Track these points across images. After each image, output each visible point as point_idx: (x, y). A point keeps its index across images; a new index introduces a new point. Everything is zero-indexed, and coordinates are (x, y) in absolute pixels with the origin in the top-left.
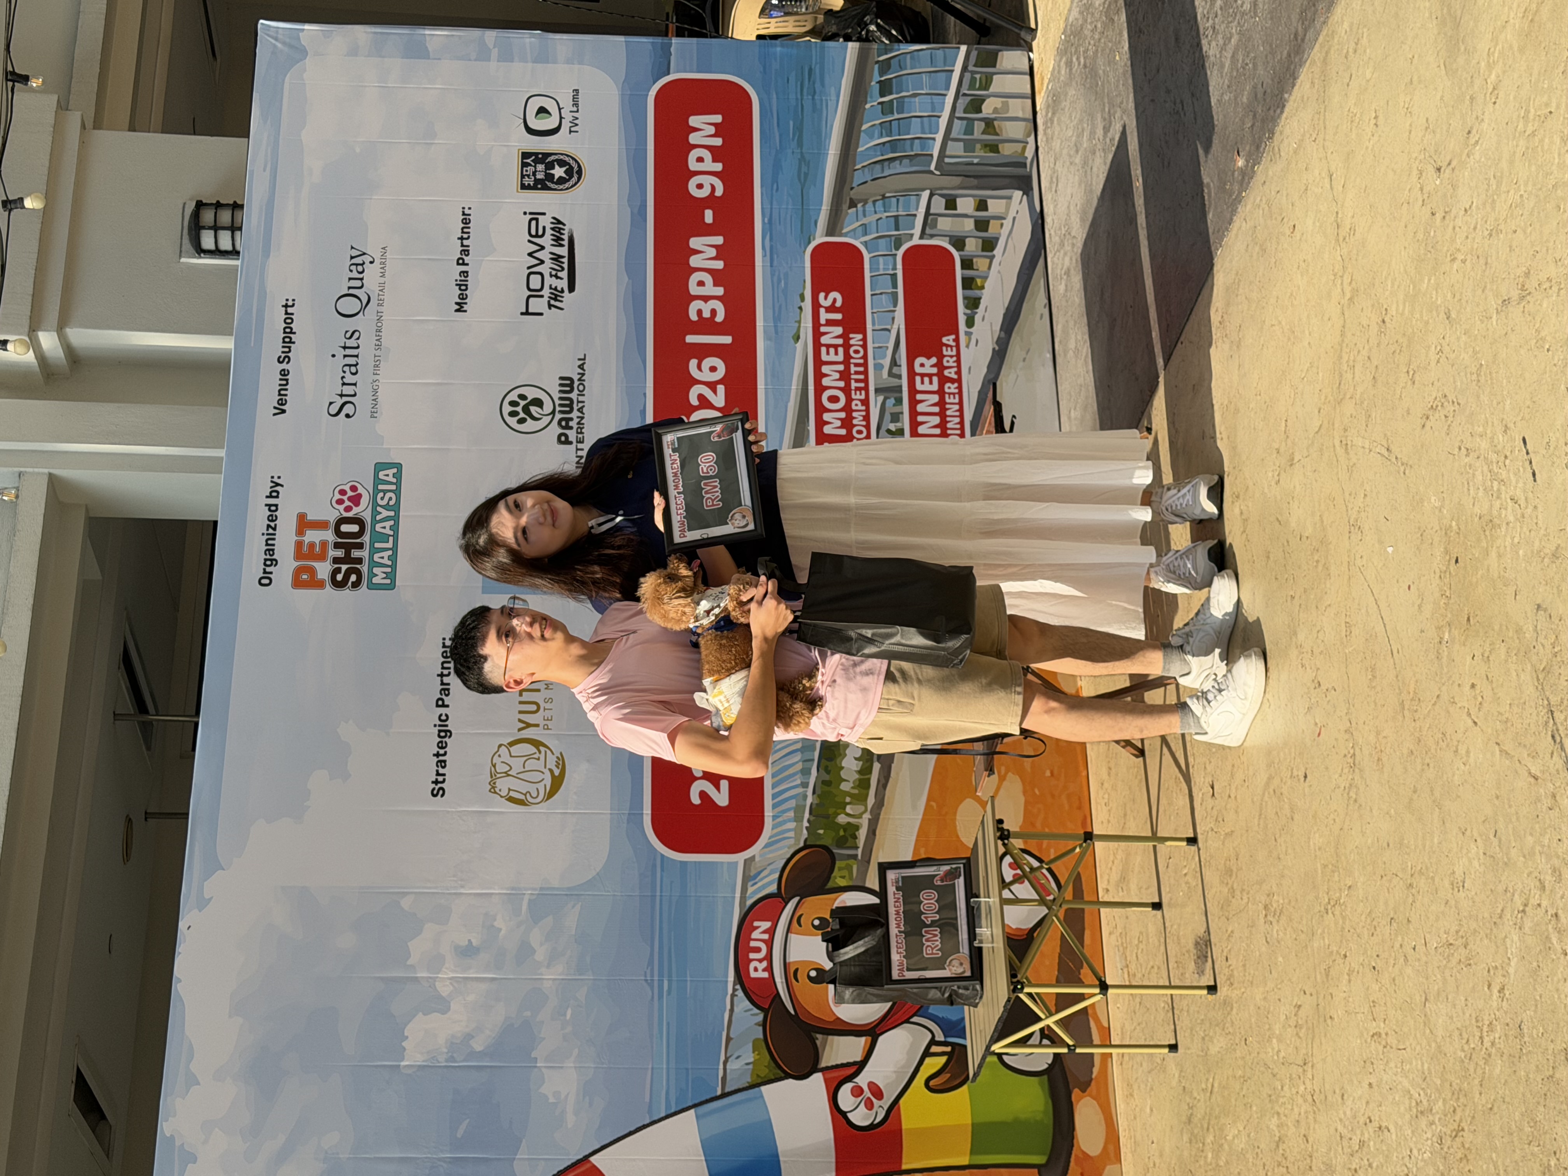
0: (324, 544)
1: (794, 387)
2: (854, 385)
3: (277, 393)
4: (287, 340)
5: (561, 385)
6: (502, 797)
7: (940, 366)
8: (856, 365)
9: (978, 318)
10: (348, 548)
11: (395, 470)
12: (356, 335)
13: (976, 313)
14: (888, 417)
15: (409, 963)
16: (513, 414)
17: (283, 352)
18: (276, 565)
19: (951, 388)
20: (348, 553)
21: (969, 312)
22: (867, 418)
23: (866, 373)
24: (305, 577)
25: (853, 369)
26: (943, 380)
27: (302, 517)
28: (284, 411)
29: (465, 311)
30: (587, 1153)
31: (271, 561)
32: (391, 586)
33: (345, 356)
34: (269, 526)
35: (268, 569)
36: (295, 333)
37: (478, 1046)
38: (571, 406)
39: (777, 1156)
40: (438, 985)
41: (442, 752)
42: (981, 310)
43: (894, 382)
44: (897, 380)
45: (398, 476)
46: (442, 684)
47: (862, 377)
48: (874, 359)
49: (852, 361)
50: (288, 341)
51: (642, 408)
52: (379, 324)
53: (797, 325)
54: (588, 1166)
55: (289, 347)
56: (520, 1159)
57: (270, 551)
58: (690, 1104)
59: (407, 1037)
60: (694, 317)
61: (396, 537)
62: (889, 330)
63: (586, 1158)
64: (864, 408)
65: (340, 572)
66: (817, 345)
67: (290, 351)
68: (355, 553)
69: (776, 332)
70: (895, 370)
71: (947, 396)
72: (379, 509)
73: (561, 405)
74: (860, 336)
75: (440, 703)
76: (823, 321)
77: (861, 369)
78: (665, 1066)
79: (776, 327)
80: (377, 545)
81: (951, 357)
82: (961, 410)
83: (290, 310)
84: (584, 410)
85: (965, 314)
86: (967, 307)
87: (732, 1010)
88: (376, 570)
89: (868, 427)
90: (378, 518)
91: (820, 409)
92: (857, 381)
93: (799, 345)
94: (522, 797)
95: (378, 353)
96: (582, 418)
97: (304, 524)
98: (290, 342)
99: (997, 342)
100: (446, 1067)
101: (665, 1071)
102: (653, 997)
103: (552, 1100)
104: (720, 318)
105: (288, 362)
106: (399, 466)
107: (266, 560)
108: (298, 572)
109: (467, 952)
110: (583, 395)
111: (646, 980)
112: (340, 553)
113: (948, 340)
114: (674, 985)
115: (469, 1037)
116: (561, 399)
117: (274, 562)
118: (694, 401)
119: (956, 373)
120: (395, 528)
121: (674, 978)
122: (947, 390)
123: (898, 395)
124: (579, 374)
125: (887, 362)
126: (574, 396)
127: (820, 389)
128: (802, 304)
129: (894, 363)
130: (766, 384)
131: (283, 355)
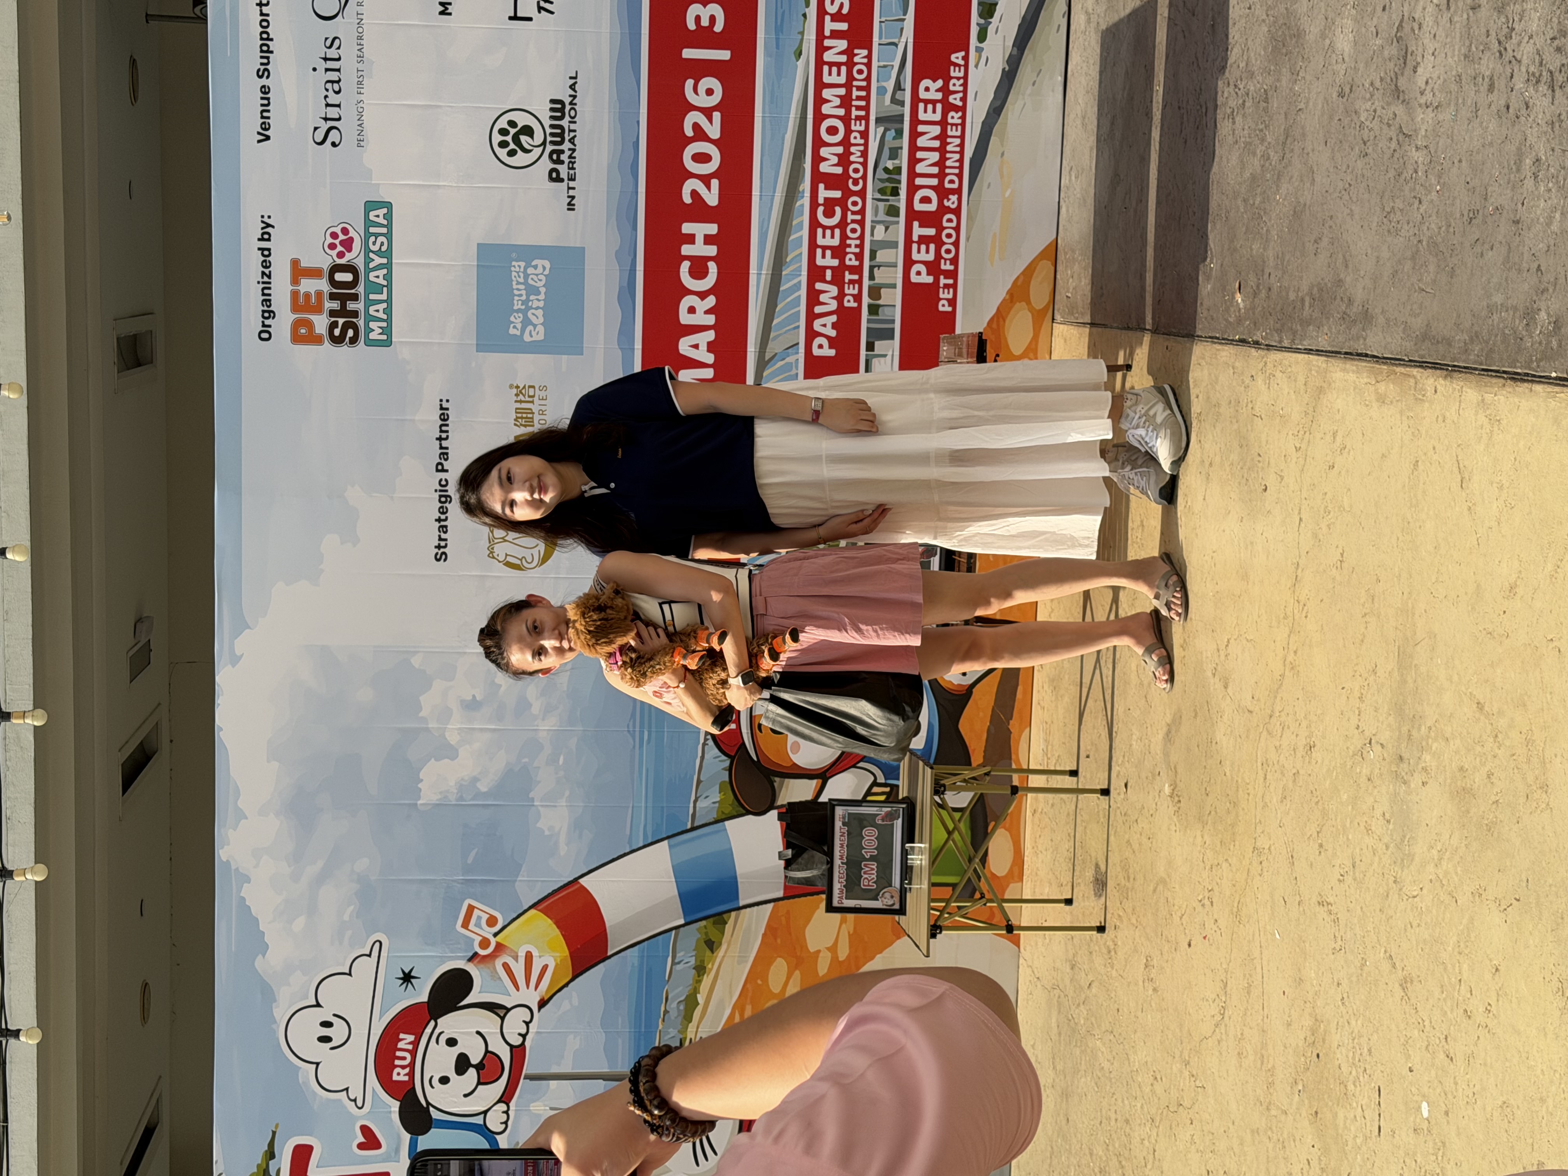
0: (319, 294)
1: (792, 115)
2: (855, 113)
3: (260, 115)
4: (265, 48)
5: (552, 110)
6: (500, 562)
7: (945, 90)
8: (859, 88)
9: (991, 29)
10: (343, 299)
11: (385, 210)
12: (337, 42)
13: (990, 23)
14: (886, 152)
15: (421, 714)
16: (503, 144)
17: (262, 64)
18: (274, 318)
19: (954, 117)
20: (343, 305)
21: (982, 21)
22: (864, 154)
23: (867, 98)
24: (303, 331)
25: (855, 93)
26: (948, 107)
27: (295, 263)
28: (268, 138)
29: (450, 14)
30: (577, 876)
31: (268, 314)
32: (388, 343)
33: (327, 70)
34: (263, 273)
35: (267, 322)
36: (272, 40)
37: (483, 787)
38: (562, 135)
39: (736, 878)
40: (447, 734)
41: (443, 517)
42: (995, 20)
43: (896, 109)
44: (899, 107)
45: (389, 216)
46: (441, 448)
47: (863, 103)
48: (878, 81)
49: (855, 83)
50: (266, 51)
51: (635, 140)
52: (360, 30)
53: (800, 37)
54: (578, 886)
55: (268, 58)
56: (520, 881)
57: (267, 302)
58: (664, 836)
59: (422, 780)
60: (691, 25)
61: (389, 286)
62: (896, 45)
63: (576, 880)
64: (862, 141)
65: (337, 327)
66: (820, 63)
67: (268, 63)
68: (351, 306)
69: (778, 47)
70: (898, 96)
71: (949, 127)
72: (372, 255)
73: (552, 135)
74: (865, 52)
75: (440, 467)
76: (827, 33)
77: (863, 93)
78: (643, 805)
79: (777, 39)
80: (372, 297)
81: (958, 79)
82: (962, 145)
83: (265, 10)
84: (576, 141)
85: (978, 24)
86: (981, 15)
87: (703, 757)
88: (373, 325)
89: (865, 164)
90: (372, 265)
91: (819, 143)
92: (858, 108)
93: (801, 63)
94: (518, 562)
95: (360, 66)
96: (574, 150)
97: (298, 272)
98: (269, 51)
99: (1007, 62)
100: (456, 805)
101: (643, 808)
102: (634, 747)
103: (547, 833)
104: (719, 27)
105: (268, 77)
106: (389, 206)
107: (264, 312)
108: (296, 325)
109: (471, 706)
110: (575, 122)
111: (629, 731)
112: (335, 305)
113: (957, 57)
114: (653, 735)
115: (475, 780)
116: (552, 126)
117: (271, 314)
118: (689, 132)
119: (961, 99)
120: (388, 277)
121: (653, 729)
122: (950, 121)
123: (898, 126)
124: (570, 96)
125: (890, 85)
126: (565, 123)
127: (819, 117)
128: (807, 10)
129: (898, 87)
130: (764, 112)
131: (262, 68)
